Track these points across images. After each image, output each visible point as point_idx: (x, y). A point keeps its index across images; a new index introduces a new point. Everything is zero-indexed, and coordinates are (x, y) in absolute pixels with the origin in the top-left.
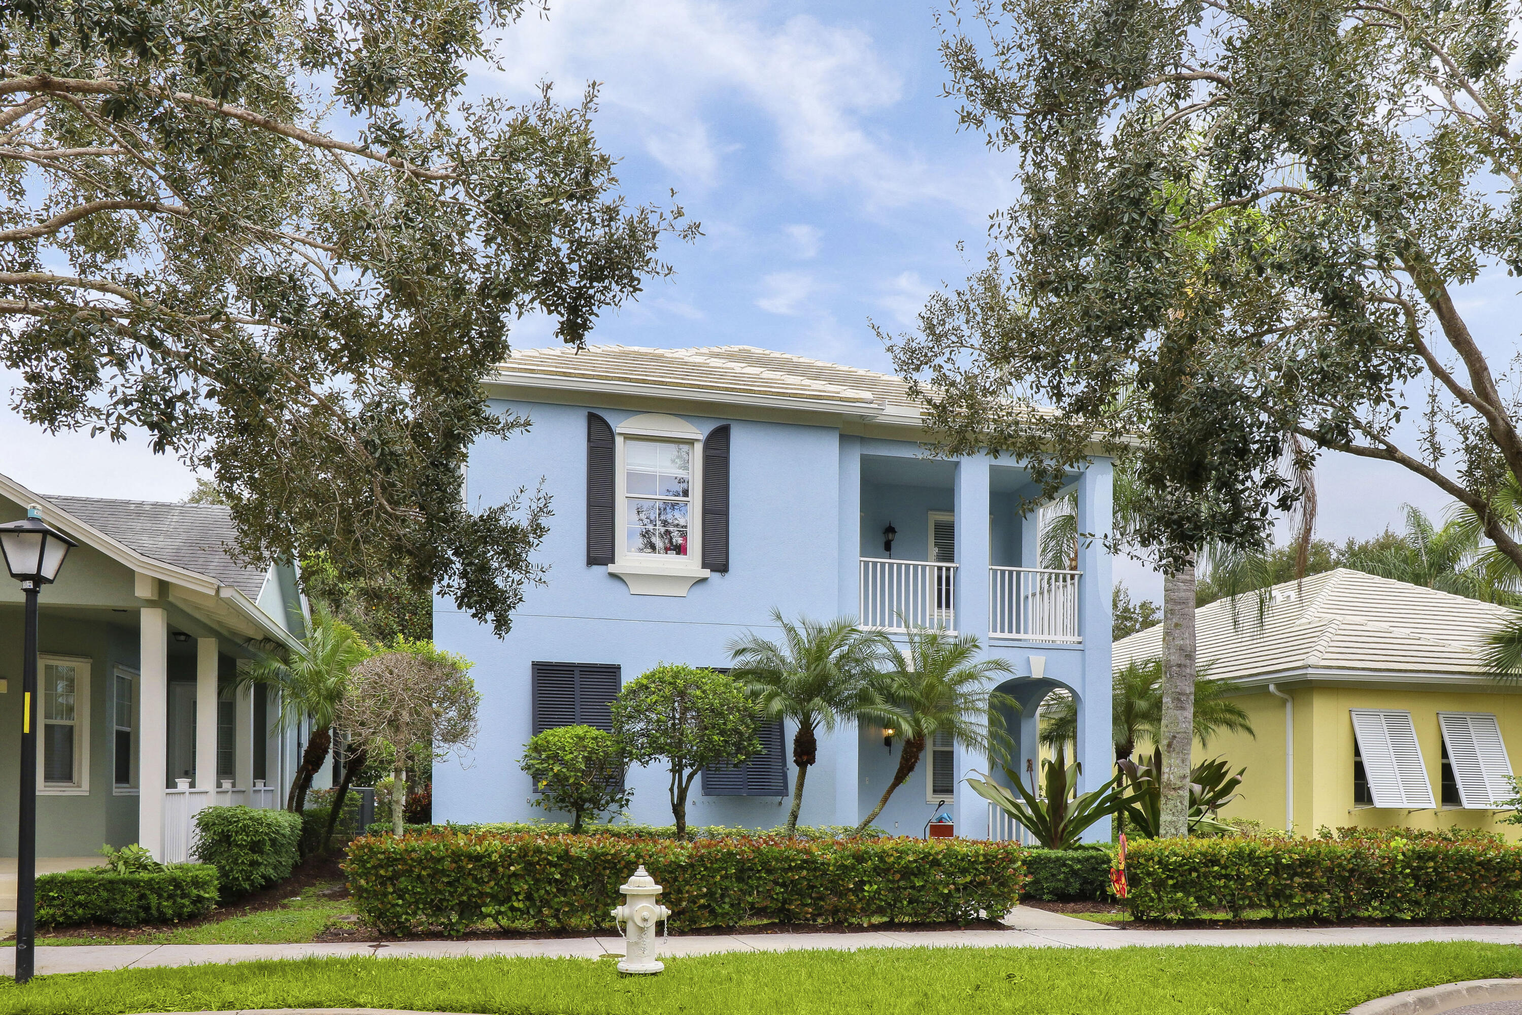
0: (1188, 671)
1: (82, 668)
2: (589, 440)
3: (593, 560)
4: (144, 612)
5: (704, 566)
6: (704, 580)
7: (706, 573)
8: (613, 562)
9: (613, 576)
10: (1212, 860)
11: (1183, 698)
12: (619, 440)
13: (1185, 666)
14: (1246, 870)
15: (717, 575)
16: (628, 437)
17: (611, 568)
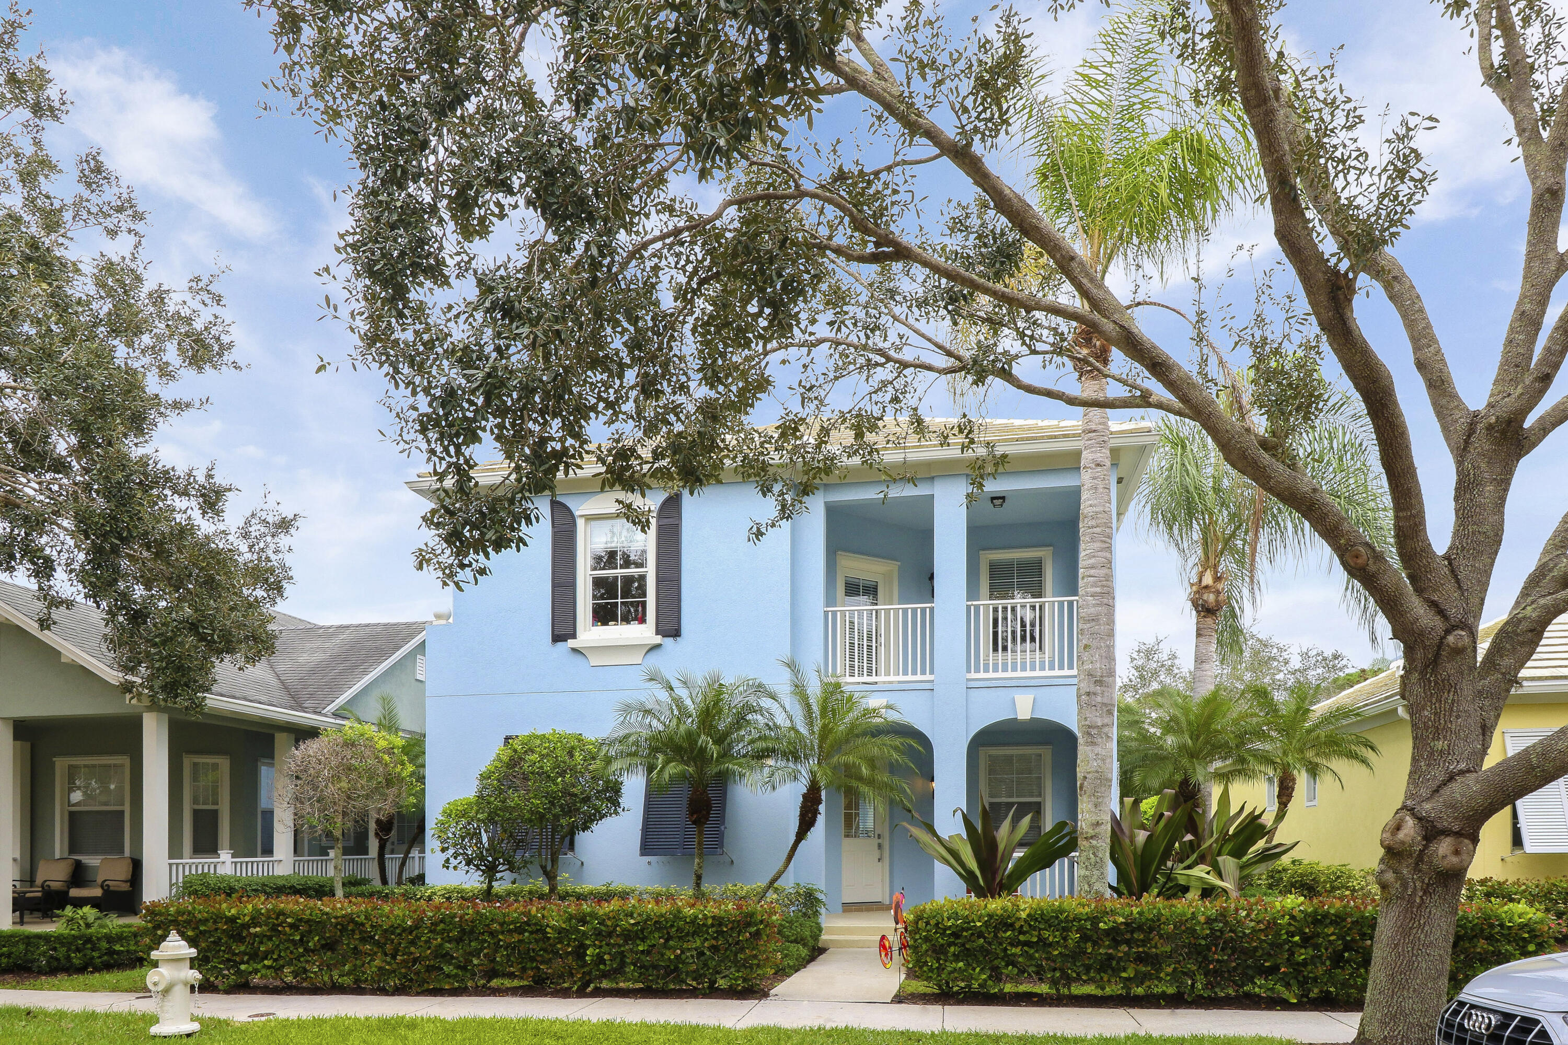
0: (1099, 699)
1: (224, 763)
2: (553, 526)
3: (557, 638)
4: (145, 715)
5: (658, 632)
6: (658, 646)
7: (658, 639)
8: (574, 636)
9: (575, 650)
10: (1003, 922)
11: (1093, 732)
12: (580, 523)
13: (1095, 694)
14: (1050, 936)
15: (669, 641)
16: (589, 518)
17: (571, 643)
